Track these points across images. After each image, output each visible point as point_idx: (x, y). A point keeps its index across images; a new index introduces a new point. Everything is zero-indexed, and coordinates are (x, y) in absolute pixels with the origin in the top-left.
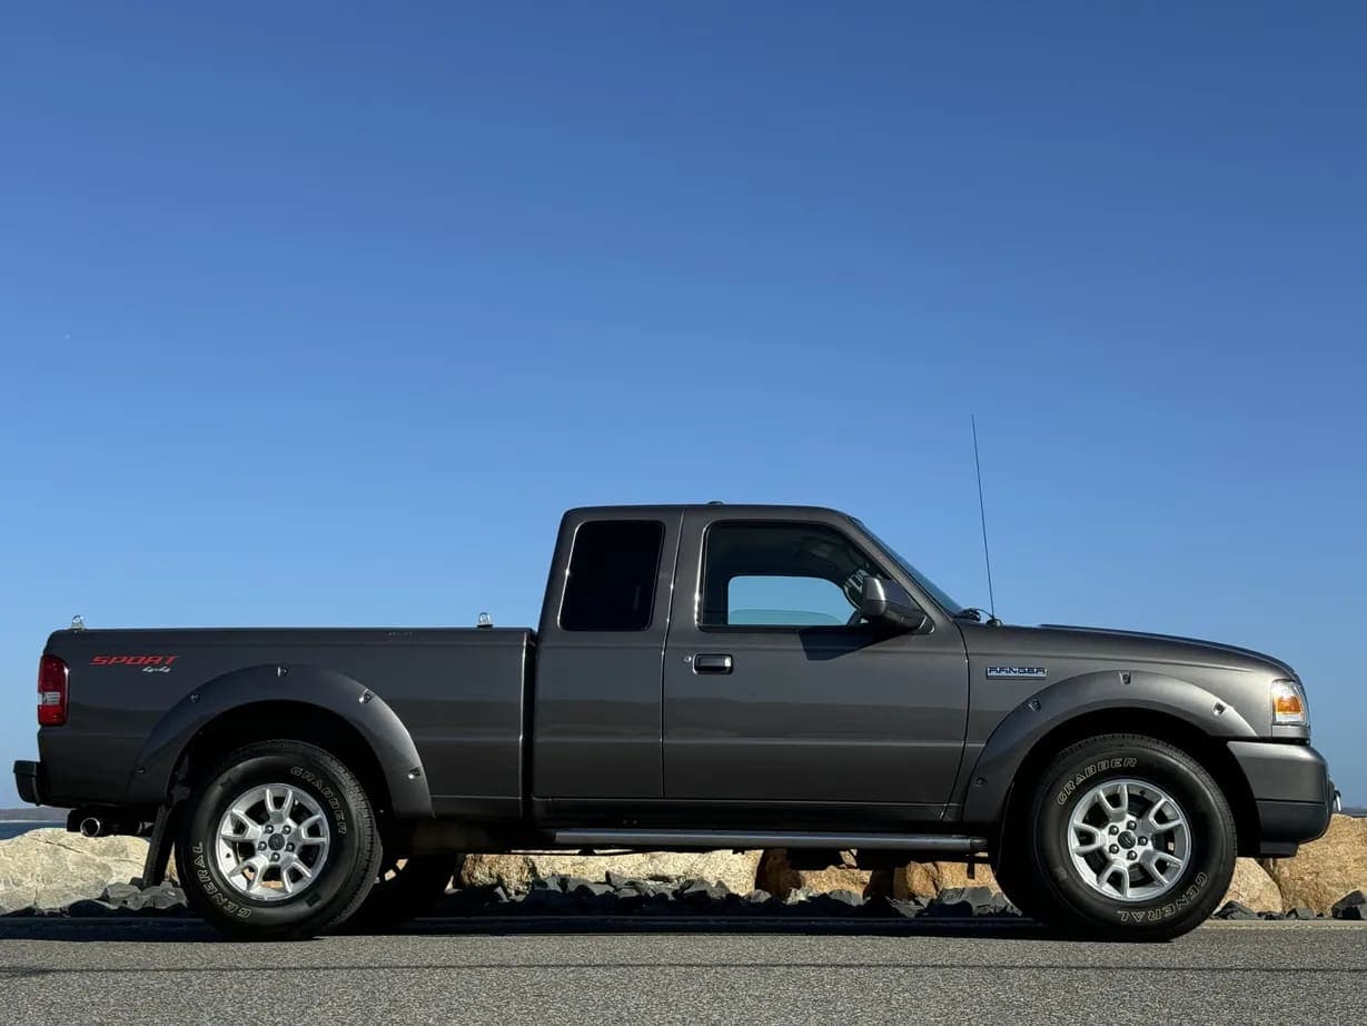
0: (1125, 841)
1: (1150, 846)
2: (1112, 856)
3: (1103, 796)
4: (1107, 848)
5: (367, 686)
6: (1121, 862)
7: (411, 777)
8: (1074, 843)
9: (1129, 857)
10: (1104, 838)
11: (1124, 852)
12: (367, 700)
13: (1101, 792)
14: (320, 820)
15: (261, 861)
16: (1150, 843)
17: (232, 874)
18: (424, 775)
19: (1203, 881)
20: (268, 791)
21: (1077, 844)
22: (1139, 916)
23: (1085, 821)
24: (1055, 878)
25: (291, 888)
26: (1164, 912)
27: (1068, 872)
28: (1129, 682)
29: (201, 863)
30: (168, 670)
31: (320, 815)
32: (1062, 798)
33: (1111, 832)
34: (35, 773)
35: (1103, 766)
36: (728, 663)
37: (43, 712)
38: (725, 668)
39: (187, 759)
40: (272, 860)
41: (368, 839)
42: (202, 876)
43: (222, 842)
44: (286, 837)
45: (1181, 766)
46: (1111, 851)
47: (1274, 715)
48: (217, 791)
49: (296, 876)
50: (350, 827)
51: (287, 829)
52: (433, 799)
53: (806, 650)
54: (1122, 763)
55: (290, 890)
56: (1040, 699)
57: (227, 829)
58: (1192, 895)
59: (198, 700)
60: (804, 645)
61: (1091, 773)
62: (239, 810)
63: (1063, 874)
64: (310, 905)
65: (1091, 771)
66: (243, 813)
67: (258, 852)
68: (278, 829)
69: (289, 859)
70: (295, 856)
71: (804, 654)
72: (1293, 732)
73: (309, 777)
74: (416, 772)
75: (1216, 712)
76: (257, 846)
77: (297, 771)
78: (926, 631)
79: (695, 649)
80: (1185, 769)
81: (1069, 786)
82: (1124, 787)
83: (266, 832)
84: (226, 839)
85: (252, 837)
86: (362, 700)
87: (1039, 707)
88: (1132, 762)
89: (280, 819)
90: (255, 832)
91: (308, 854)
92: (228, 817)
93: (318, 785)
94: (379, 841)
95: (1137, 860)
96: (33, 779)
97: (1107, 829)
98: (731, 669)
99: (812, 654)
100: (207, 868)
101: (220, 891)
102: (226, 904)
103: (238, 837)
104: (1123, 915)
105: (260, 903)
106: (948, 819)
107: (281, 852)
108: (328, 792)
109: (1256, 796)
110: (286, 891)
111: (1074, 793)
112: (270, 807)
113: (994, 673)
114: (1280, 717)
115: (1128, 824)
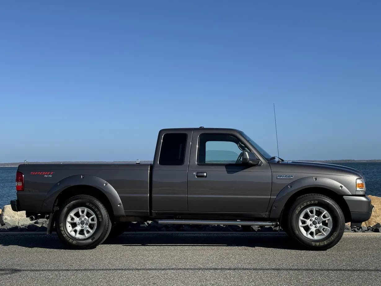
0: (314, 223)
1: (321, 224)
2: (311, 227)
3: (308, 211)
4: (309, 225)
5: (106, 181)
6: (313, 229)
7: (119, 206)
8: (300, 224)
9: (315, 227)
10: (309, 222)
11: (314, 226)
12: (106, 185)
13: (308, 210)
14: (94, 217)
15: (78, 228)
16: (321, 223)
17: (71, 231)
18: (122, 205)
19: (335, 234)
20: (80, 209)
21: (301, 224)
22: (318, 244)
23: (303, 218)
24: (294, 233)
25: (87, 235)
26: (324, 243)
27: (298, 232)
28: (316, 180)
29: (62, 229)
30: (51, 176)
31: (94, 216)
32: (297, 212)
33: (310, 221)
34: (16, 204)
35: (309, 203)
36: (205, 174)
37: (18, 187)
38: (204, 176)
39: (57, 200)
40: (82, 227)
41: (107, 222)
42: (63, 232)
43: (68, 223)
44: (85, 221)
45: (330, 203)
46: (310, 226)
47: (356, 188)
48: (66, 209)
49: (88, 232)
50: (103, 219)
51: (85, 219)
52: (125, 211)
53: (227, 171)
54: (314, 202)
55: (87, 236)
56: (291, 184)
57: (69, 219)
58: (332, 238)
59: (60, 185)
60: (226, 169)
61: (305, 205)
62: (72, 214)
63: (297, 232)
64: (92, 240)
65: (305, 204)
66: (73, 215)
67: (78, 225)
68: (83, 219)
69: (86, 228)
70: (88, 226)
71: (226, 172)
72: (361, 193)
73: (91, 205)
74: (120, 204)
75: (340, 188)
76: (77, 224)
77: (88, 204)
78: (260, 165)
79: (196, 170)
80: (331, 204)
81: (299, 209)
82: (315, 209)
83: (80, 220)
84: (69, 222)
85: (76, 222)
86: (105, 185)
87: (291, 187)
88: (316, 202)
89: (83, 217)
90: (77, 220)
91: (91, 226)
92: (69, 216)
93: (93, 208)
94: (110, 222)
95: (317, 228)
96: (16, 205)
97: (309, 220)
98: (206, 176)
99: (229, 172)
100: (64, 230)
101: (68, 236)
102: (70, 240)
103: (72, 222)
104: (313, 244)
105: (79, 239)
106: (266, 217)
107: (84, 225)
108: (96, 210)
109: (351, 211)
110: (86, 236)
111: (300, 210)
112: (81, 213)
113: (279, 177)
114: (358, 189)
115: (315, 218)
